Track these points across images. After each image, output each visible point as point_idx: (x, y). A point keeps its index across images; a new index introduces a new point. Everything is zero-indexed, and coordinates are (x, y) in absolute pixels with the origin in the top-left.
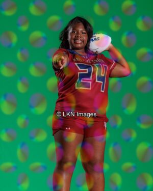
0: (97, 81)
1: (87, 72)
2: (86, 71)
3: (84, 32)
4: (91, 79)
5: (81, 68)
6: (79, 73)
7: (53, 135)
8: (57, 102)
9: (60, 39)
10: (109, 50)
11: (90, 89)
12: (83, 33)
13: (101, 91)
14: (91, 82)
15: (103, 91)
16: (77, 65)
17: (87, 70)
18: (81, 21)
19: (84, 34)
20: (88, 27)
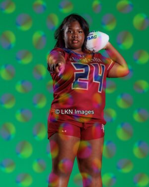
0: (94, 81)
1: (84, 72)
2: (82, 71)
3: (80, 30)
4: (88, 79)
5: (77, 68)
6: (75, 73)
7: (48, 139)
8: (53, 104)
9: (56, 38)
10: (107, 49)
11: (87, 89)
12: (79, 32)
13: (99, 92)
14: (87, 83)
15: (101, 92)
16: (73, 65)
17: (84, 69)
18: (77, 19)
19: (81, 34)
20: (84, 25)
